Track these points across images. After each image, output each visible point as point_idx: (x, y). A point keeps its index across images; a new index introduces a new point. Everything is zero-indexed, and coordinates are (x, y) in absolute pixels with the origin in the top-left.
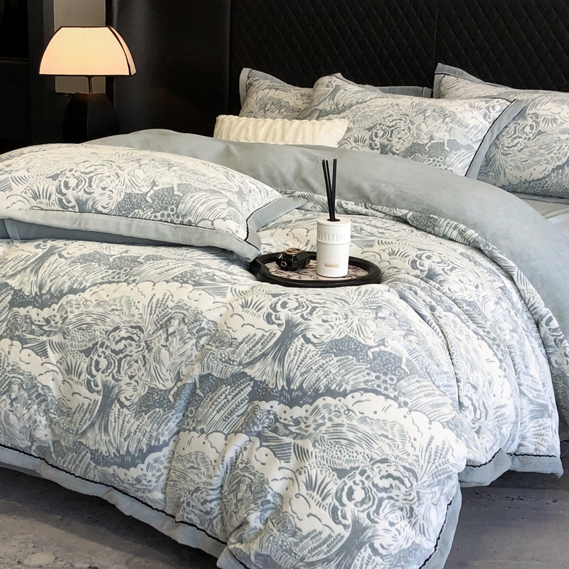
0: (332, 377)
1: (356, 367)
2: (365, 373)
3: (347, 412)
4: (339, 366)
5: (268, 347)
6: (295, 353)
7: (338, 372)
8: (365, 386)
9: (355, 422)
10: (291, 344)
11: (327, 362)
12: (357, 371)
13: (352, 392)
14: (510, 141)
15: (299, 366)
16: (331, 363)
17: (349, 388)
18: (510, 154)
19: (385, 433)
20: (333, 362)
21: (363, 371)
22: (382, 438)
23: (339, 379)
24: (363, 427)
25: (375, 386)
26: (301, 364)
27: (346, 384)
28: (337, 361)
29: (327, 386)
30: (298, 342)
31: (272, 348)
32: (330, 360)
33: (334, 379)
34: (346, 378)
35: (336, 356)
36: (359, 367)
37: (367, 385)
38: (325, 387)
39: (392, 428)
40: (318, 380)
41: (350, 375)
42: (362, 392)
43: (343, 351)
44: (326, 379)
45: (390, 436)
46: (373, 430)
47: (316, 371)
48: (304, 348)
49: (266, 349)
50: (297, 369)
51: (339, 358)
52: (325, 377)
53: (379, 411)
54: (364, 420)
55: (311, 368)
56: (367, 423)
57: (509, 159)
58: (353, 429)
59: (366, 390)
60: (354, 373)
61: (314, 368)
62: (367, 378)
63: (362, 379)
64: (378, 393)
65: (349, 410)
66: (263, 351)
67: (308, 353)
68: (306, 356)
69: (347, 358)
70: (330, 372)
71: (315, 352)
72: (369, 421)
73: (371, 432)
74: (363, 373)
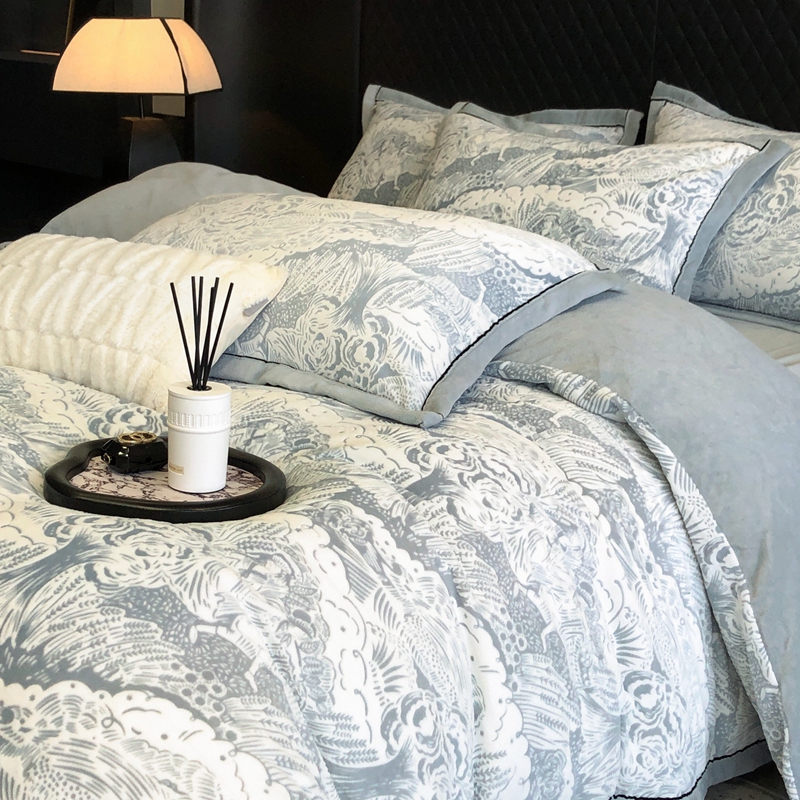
0: (104, 650)
1: (158, 647)
2: (170, 662)
3: (107, 723)
4: (126, 634)
5: (21, 565)
6: (60, 589)
7: (119, 645)
8: (160, 686)
9: (117, 746)
10: (60, 572)
11: (106, 621)
12: (154, 655)
13: (130, 687)
14: (742, 222)
15: (53, 613)
16: (112, 625)
17: (128, 679)
18: (741, 245)
19: (173, 780)
20: (117, 624)
21: (167, 658)
22: (165, 787)
23: (115, 657)
24: (130, 759)
25: (180, 691)
26: (59, 609)
27: (126, 670)
28: (125, 626)
29: (88, 662)
30: (75, 572)
31: (26, 570)
32: (113, 620)
33: (107, 654)
34: (130, 659)
35: (127, 616)
36: (162, 648)
37: (165, 684)
38: (83, 664)
39: (190, 772)
40: (77, 647)
41: (140, 656)
42: (151, 694)
43: (145, 611)
44: (91, 650)
45: (182, 787)
46: (149, 768)
47: (79, 630)
48: (78, 586)
49: (16, 567)
50: (48, 617)
51: (132, 620)
52: (92, 646)
53: (173, 735)
54: (137, 745)
55: (73, 623)
56: (143, 753)
57: (739, 253)
58: (109, 757)
59: (158, 693)
60: (149, 656)
61: (80, 623)
62: (171, 672)
63: (160, 672)
64: (180, 704)
65: (113, 719)
66: (10, 569)
67: (81, 595)
68: (75, 599)
69: (147, 626)
70: (104, 641)
71: (93, 598)
72: (147, 750)
73: (144, 772)
74: (165, 662)
